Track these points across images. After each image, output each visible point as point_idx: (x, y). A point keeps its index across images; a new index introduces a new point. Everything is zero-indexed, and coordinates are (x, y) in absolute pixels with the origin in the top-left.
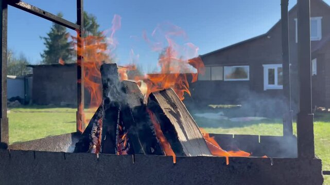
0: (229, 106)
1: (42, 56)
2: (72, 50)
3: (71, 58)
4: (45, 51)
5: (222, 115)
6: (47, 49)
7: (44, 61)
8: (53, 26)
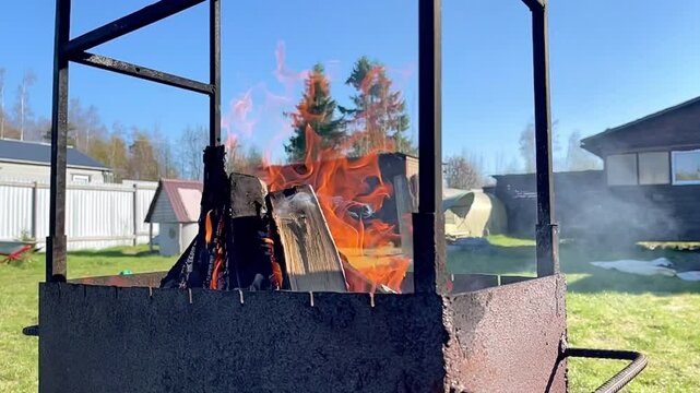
0: (692, 244)
1: (288, 149)
2: (341, 134)
3: (339, 150)
4: (293, 140)
5: (662, 265)
6: (296, 135)
7: (290, 159)
8: (306, 90)
